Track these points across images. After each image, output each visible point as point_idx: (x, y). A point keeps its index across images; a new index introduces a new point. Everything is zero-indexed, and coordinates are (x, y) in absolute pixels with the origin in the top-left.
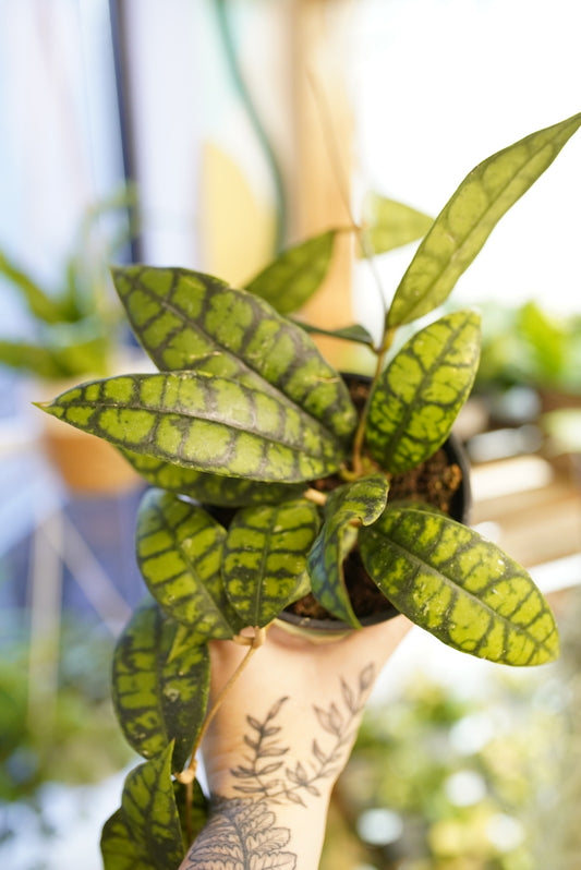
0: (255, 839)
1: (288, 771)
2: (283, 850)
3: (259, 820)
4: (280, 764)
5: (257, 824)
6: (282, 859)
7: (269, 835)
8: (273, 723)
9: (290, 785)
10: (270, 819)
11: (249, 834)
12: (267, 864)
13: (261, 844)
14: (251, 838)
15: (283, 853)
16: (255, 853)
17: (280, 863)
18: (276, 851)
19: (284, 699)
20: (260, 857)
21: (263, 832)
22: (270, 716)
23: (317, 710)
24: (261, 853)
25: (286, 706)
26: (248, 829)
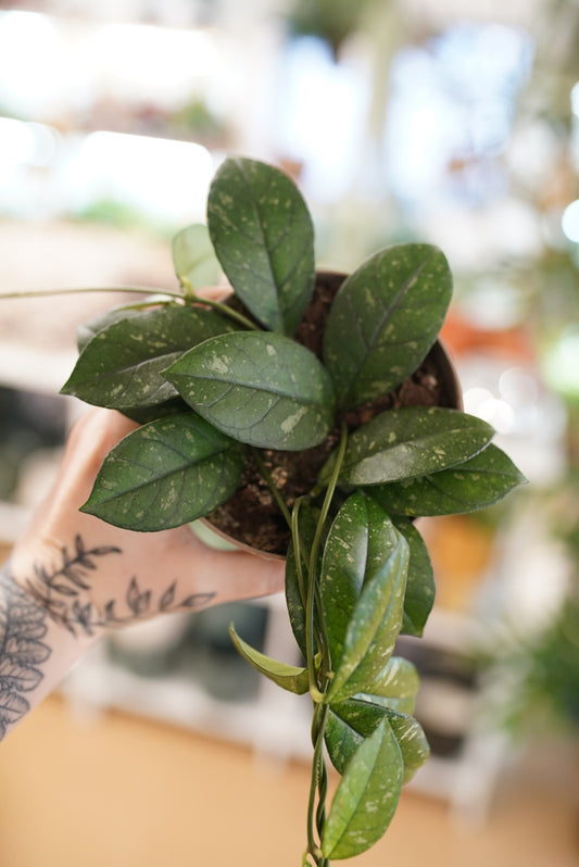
0: (18, 642)
1: (76, 605)
2: (36, 666)
3: (31, 626)
4: (74, 593)
5: (28, 630)
6: (30, 674)
7: (32, 646)
8: (93, 559)
9: (71, 616)
10: (39, 632)
11: (15, 635)
12: (15, 674)
13: (19, 651)
14: (14, 639)
15: (34, 670)
16: (10, 656)
17: (27, 677)
18: (29, 665)
19: (117, 550)
20: (12, 664)
21: (29, 640)
22: (96, 552)
23: (133, 584)
24: (15, 660)
25: (113, 557)
26: (17, 630)
